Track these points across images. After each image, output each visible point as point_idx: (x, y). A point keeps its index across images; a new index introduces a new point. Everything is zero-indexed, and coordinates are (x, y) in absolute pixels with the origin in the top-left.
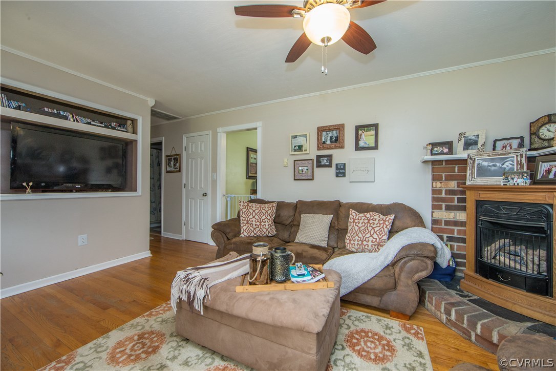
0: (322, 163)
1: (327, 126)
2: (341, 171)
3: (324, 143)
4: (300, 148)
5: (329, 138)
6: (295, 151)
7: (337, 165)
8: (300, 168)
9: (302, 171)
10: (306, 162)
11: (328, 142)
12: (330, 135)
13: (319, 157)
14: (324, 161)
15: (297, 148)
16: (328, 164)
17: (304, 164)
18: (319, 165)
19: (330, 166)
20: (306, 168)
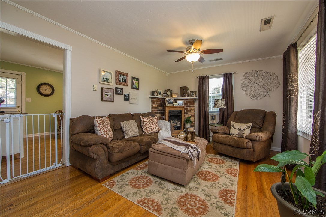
0: (118, 92)
1: (121, 72)
2: (127, 98)
3: (120, 81)
4: (107, 80)
5: (122, 79)
6: (104, 81)
7: (125, 94)
8: (106, 93)
9: (107, 96)
10: (110, 90)
11: (121, 81)
12: (122, 77)
13: (116, 88)
14: (119, 92)
15: (105, 79)
16: (121, 93)
17: (108, 91)
18: (117, 93)
19: (122, 94)
20: (109, 94)
